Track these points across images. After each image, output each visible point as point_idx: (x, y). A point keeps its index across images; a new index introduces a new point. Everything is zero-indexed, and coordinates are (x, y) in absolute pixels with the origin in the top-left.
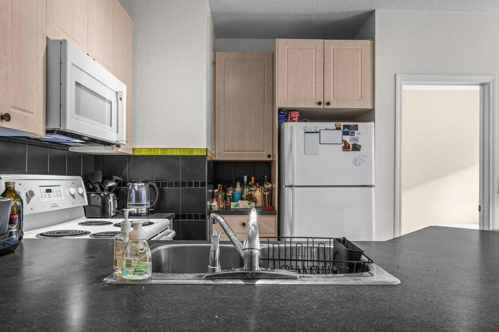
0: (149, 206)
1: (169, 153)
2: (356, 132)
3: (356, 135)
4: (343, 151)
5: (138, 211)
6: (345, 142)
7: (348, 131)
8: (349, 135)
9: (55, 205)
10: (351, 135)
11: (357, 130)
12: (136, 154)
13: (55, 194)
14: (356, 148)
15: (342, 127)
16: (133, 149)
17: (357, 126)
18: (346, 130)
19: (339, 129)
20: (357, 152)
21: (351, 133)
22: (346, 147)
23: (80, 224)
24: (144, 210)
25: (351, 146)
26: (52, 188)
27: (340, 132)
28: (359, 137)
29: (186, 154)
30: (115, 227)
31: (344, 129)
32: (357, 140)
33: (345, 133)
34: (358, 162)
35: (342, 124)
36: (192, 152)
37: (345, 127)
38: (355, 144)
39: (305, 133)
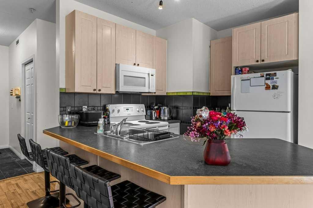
0: (169, 117)
1: (179, 94)
2: (275, 77)
3: (275, 80)
4: (266, 90)
5: (164, 118)
6: (267, 84)
7: (269, 77)
8: (270, 80)
9: (129, 114)
10: (271, 80)
11: (276, 76)
12: (168, 95)
13: (130, 110)
14: (275, 87)
15: (265, 76)
16: (167, 93)
17: (275, 73)
18: (268, 76)
19: (263, 76)
20: (276, 90)
21: (271, 78)
22: (268, 88)
23: (138, 122)
24: (166, 118)
25: (271, 87)
26: (129, 109)
27: (264, 78)
28: (277, 81)
29: (185, 94)
30: (139, 122)
31: (266, 76)
32: (276, 82)
33: (267, 79)
34: (276, 96)
35: (265, 73)
36: (187, 93)
37: (267, 75)
38: (274, 85)
39: (241, 80)
